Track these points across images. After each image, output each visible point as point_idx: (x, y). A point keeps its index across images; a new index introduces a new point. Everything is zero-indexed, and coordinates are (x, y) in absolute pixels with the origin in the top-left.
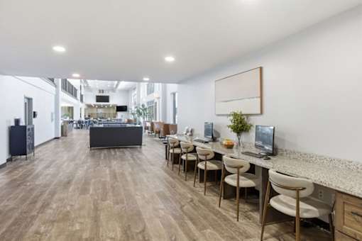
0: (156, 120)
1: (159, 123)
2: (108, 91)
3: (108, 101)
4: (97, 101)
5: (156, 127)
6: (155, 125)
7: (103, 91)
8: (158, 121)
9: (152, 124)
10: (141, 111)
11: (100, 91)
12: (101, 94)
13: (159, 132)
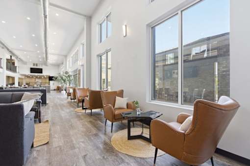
0: (79, 86)
1: (83, 89)
2: (42, 64)
3: (42, 73)
4: (31, 72)
5: (79, 94)
6: (77, 91)
7: (37, 65)
8: (81, 87)
9: (74, 90)
10: (64, 77)
11: (34, 65)
12: (35, 67)
13: (83, 101)
